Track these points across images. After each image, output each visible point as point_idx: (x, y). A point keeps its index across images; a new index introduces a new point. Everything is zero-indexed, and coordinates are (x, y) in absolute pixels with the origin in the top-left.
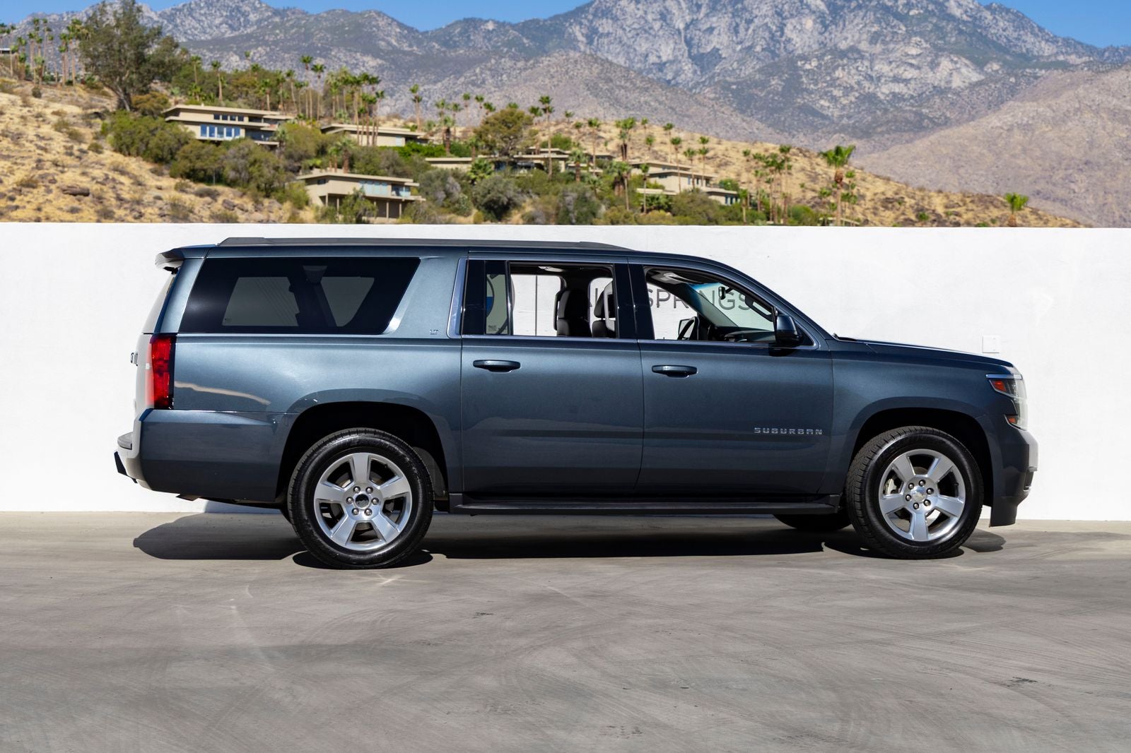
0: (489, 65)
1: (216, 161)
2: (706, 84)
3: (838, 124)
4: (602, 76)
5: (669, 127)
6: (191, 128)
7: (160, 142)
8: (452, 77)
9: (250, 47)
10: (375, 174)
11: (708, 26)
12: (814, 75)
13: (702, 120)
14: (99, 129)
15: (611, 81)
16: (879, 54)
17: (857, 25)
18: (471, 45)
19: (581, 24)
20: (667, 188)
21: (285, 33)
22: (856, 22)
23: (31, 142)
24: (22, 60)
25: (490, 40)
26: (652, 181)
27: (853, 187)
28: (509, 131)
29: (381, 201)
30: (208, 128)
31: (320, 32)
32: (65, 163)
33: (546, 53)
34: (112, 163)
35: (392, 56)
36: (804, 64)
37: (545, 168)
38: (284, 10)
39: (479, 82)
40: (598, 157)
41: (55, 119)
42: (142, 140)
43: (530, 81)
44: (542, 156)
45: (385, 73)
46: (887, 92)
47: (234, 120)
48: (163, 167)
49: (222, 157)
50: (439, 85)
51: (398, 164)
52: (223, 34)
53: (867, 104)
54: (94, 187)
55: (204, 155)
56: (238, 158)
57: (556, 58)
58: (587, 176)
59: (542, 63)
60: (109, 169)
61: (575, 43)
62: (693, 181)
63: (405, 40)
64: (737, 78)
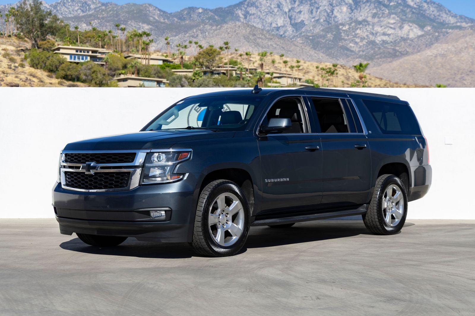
0: (200, 28)
1: (76, 71)
2: (298, 36)
3: (358, 54)
4: (251, 33)
5: (282, 56)
6: (65, 56)
7: (51, 63)
8: (183, 33)
9: (91, 20)
10: (149, 77)
11: (299, 10)
12: (347, 32)
13: (297, 53)
14: (23, 57)
15: (255, 35)
16: (377, 23)
17: (367, 9)
18: (191, 19)
19: (241, 9)
20: (281, 83)
21: (107, 14)
22: (366, 8)
25: (200, 17)
26: (275, 80)
27: (366, 82)
28: (210, 58)
30: (73, 57)
31: (123, 13)
32: (8, 72)
33: (226, 23)
34: (29, 72)
35: (156, 24)
36: (343, 27)
37: (226, 74)
38: (107, 3)
39: (195, 36)
40: (250, 69)
41: (3, 52)
42: (43, 62)
43: (219, 35)
44: (225, 69)
45: (152, 32)
46: (380, 40)
47: (85, 52)
48: (53, 74)
49: (79, 69)
50: (177, 37)
51: (160, 73)
52: (79, 14)
53: (371, 45)
54: (21, 83)
55: (71, 69)
56: (87, 70)
57: (230, 25)
58: (245, 78)
59: (224, 27)
60: (28, 75)
61: (239, 18)
62: (293, 80)
63: (161, 17)
64: (312, 34)
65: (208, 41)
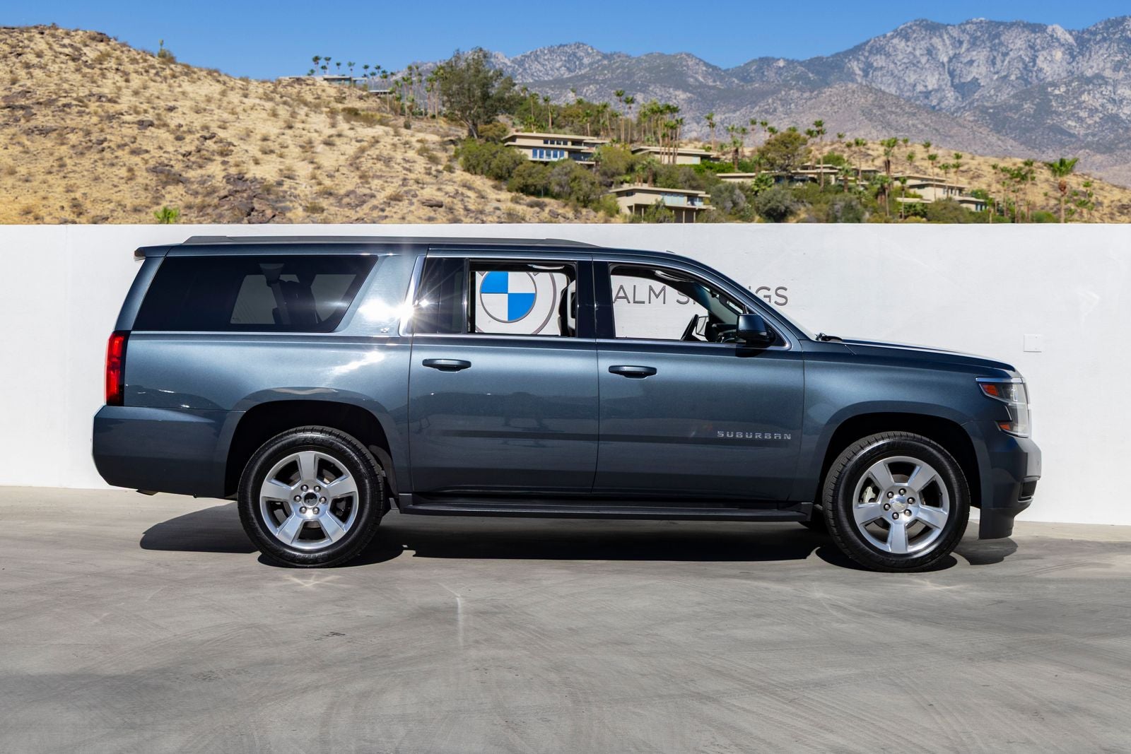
0: (780, 96)
1: (543, 178)
2: (967, 108)
3: (1083, 141)
4: (876, 103)
5: (927, 145)
6: (525, 151)
7: (499, 163)
8: (749, 106)
9: (584, 86)
10: (674, 187)
11: (969, 59)
12: (1063, 99)
13: (963, 139)
14: (452, 153)
15: (883, 107)
16: (1122, 80)
17: (1102, 55)
18: (765, 79)
19: (858, 60)
20: (924, 198)
21: (612, 73)
22: (1101, 52)
23: (399, 164)
24: (398, 99)
25: (781, 75)
26: (912, 191)
27: (1090, 195)
28: (787, 150)
29: (678, 210)
30: (538, 151)
31: (641, 72)
32: (425, 181)
33: (828, 85)
34: (462, 181)
35: (699, 90)
36: (1054, 90)
37: (818, 181)
38: (611, 55)
39: (771, 110)
40: (864, 171)
41: (418, 145)
42: (485, 162)
43: (815, 108)
44: (815, 171)
45: (693, 105)
46: (1128, 113)
47: (560, 144)
48: (503, 183)
49: (549, 174)
50: (738, 113)
51: (694, 179)
52: (562, 75)
53: (1110, 124)
54: (446, 200)
55: (534, 173)
56: (562, 175)
57: (837, 89)
58: (854, 188)
59: (825, 93)
60: (459, 186)
61: (853, 76)
62: (948, 192)
63: (710, 77)
64: (993, 103)
65: (795, 120)
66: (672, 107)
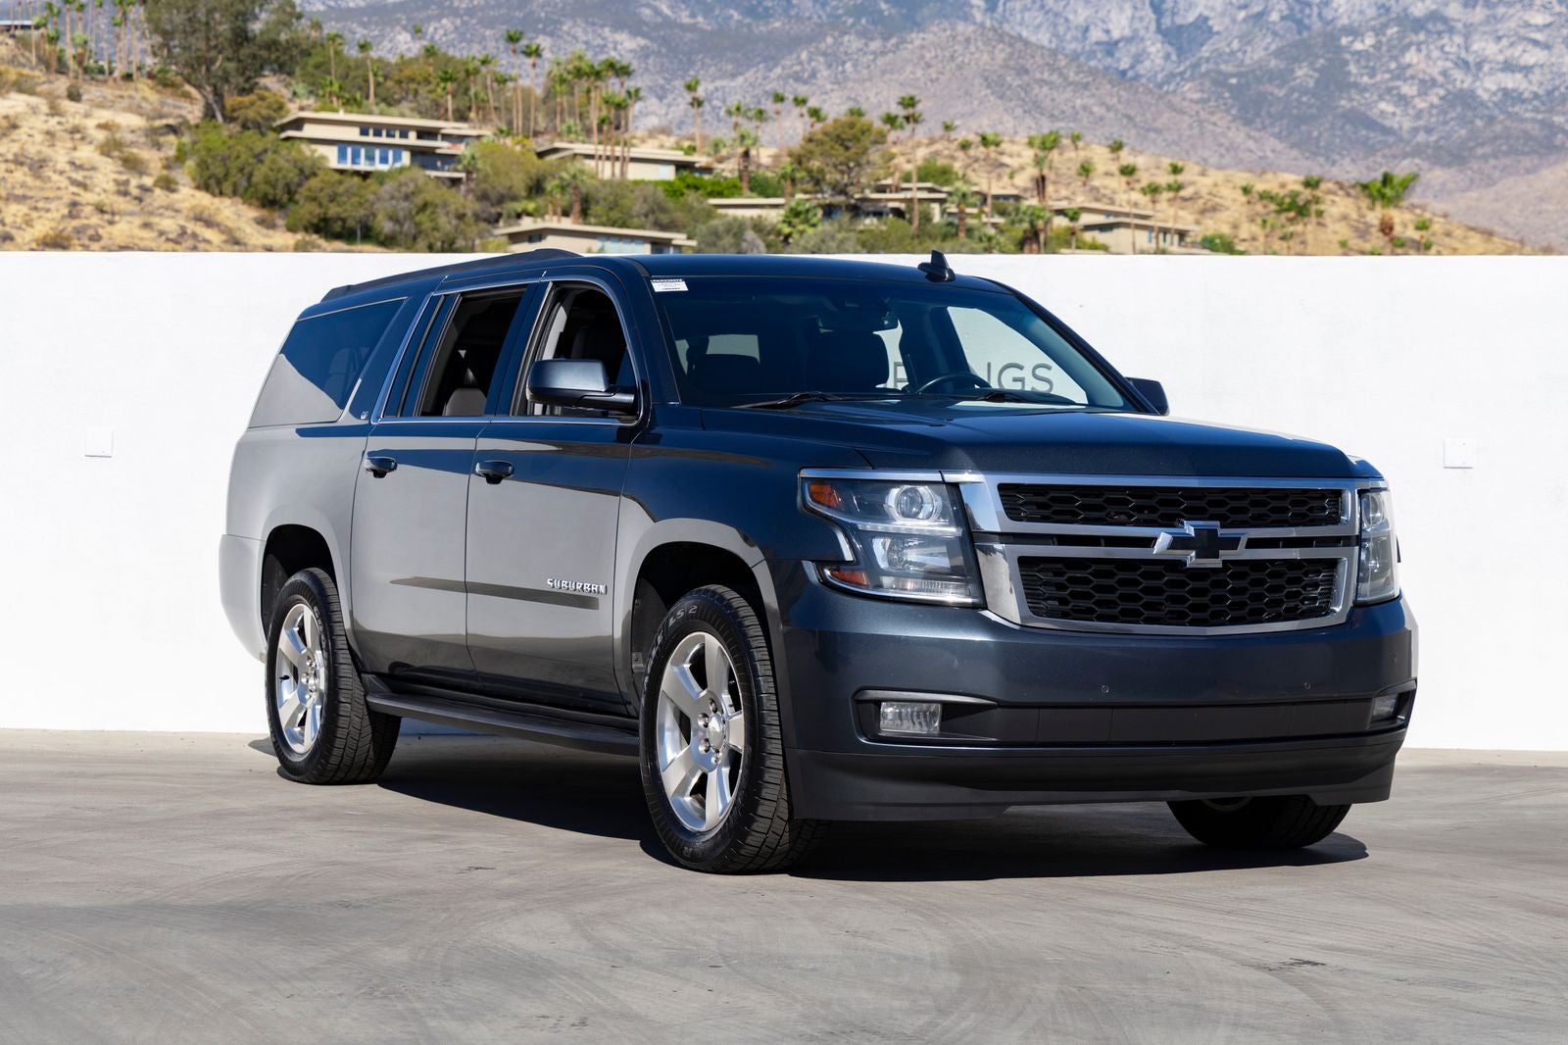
0: (823, 46)
1: (360, 204)
2: (1187, 75)
3: (1408, 143)
4: (1012, 63)
5: (1116, 147)
6: (322, 150)
7: (270, 174)
8: (761, 66)
9: (429, 19)
10: (624, 225)
12: (1368, 60)
13: (1180, 136)
14: (172, 153)
15: (1027, 72)
16: (1481, 24)
18: (793, 13)
20: (1112, 249)
23: (61, 173)
24: (53, 40)
26: (1088, 236)
28: (848, 154)
30: (349, 150)
32: (116, 207)
33: (919, 26)
34: (192, 208)
35: (662, 33)
36: (1352, 42)
37: (907, 216)
39: (806, 75)
40: (996, 197)
41: (101, 136)
42: (241, 170)
43: (892, 72)
44: (901, 195)
45: (650, 61)
46: (1494, 88)
47: (393, 136)
48: (276, 214)
49: (371, 197)
50: (740, 80)
51: (663, 210)
53: (1459, 109)
55: (341, 195)
56: (398, 200)
57: (935, 34)
58: (978, 229)
59: (912, 42)
60: (188, 219)
61: (967, 9)
62: (1157, 237)
63: (683, 6)
64: (1238, 66)
65: (853, 96)
66: (618, 66)
